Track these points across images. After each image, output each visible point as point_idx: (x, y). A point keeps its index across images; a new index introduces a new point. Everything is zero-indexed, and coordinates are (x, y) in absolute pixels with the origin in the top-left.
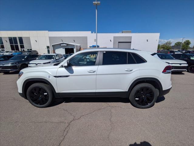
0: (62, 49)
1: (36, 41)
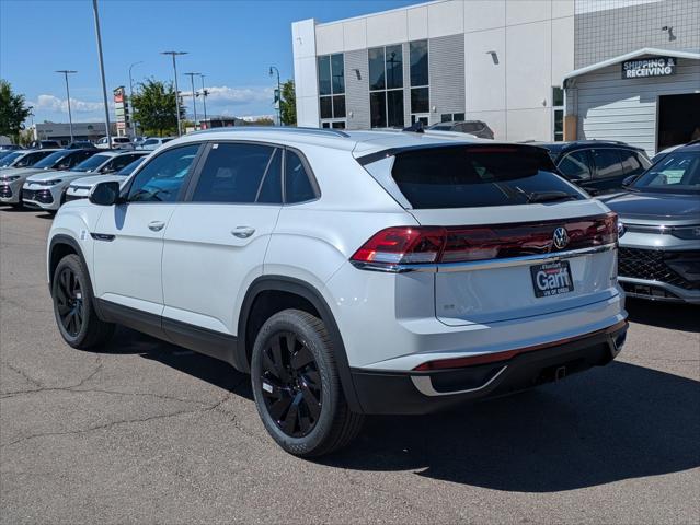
0: (635, 101)
1: (494, 55)
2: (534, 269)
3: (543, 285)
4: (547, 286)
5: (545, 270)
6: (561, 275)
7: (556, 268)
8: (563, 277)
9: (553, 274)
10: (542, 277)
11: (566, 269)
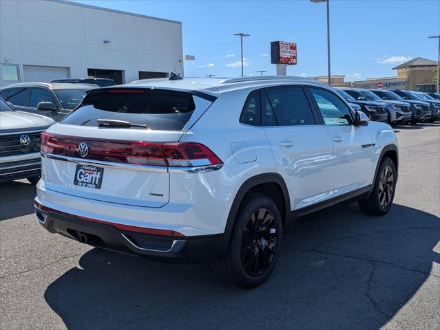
2: (78, 168)
3: (81, 178)
4: (82, 180)
5: (84, 169)
6: (94, 176)
7: (93, 171)
8: (96, 178)
9: (90, 174)
10: (81, 173)
11: (99, 173)
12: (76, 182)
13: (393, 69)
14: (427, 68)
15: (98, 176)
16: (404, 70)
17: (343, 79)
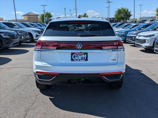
2: (72, 54)
3: (74, 58)
4: (76, 58)
5: (76, 54)
6: (83, 56)
7: (82, 54)
8: (84, 57)
9: (80, 56)
10: (75, 56)
11: (86, 55)
12: (72, 60)
13: (22, 16)
14: (34, 16)
15: (85, 56)
16: (26, 16)
17: (3, 19)
